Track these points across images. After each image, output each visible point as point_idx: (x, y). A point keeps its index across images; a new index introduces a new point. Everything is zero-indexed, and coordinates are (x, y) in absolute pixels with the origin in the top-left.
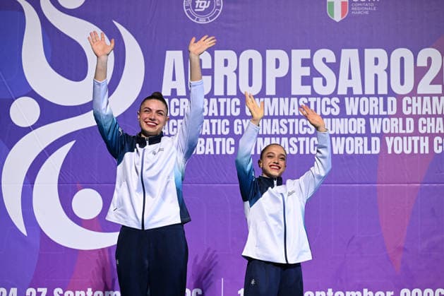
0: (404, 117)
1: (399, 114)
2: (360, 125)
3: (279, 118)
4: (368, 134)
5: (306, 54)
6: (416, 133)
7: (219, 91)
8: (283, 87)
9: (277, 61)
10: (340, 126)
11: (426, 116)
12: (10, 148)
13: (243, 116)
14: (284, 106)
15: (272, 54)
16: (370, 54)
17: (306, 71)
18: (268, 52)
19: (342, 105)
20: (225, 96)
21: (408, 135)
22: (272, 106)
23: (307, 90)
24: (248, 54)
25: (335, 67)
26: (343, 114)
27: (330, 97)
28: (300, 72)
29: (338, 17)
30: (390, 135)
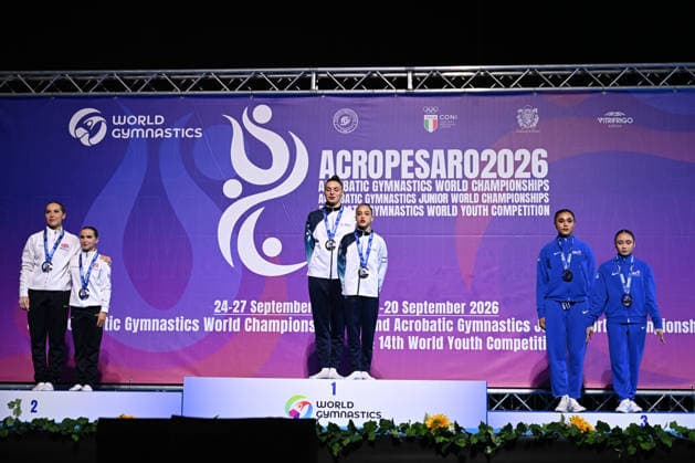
0: (473, 193)
1: (470, 191)
2: (444, 198)
3: (394, 193)
4: (450, 203)
5: (411, 152)
6: (480, 203)
7: (355, 176)
8: (396, 173)
9: (393, 157)
10: (432, 198)
11: (487, 192)
12: (223, 211)
13: (371, 192)
14: (397, 185)
15: (389, 153)
16: (451, 153)
17: (411, 164)
18: (387, 152)
19: (433, 185)
20: (360, 179)
21: (475, 204)
22: (389, 186)
23: (411, 176)
24: (373, 153)
25: (429, 161)
26: (434, 191)
27: (426, 180)
28: (407, 164)
29: (431, 129)
30: (463, 204)
